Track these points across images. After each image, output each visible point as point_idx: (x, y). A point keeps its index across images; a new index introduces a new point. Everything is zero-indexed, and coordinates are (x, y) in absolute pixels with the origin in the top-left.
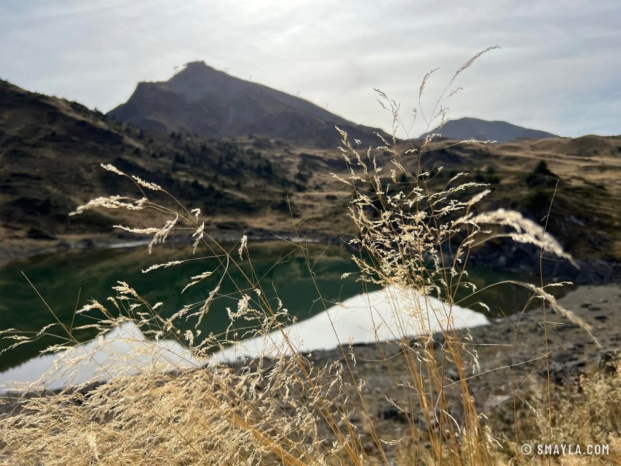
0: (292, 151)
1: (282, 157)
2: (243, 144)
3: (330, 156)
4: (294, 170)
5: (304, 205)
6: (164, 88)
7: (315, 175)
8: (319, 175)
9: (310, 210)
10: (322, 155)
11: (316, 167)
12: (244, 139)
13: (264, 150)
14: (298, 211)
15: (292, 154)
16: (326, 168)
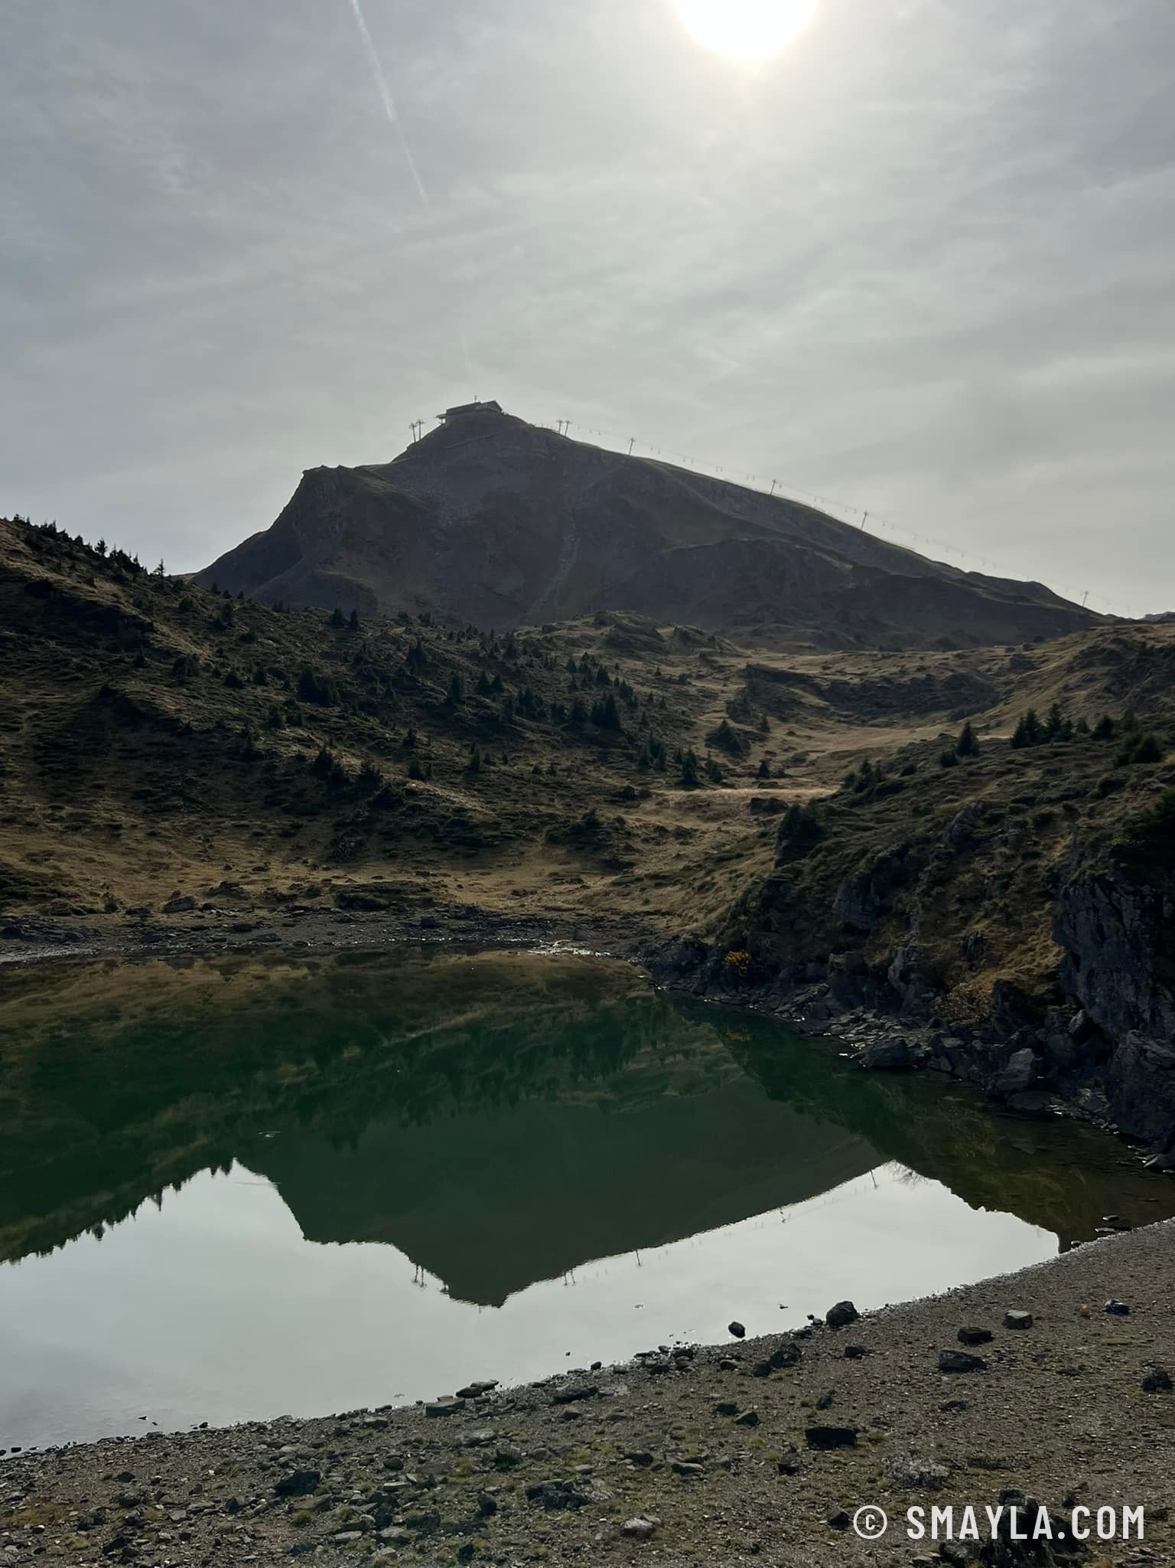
0: (720, 661)
1: (683, 680)
2: (573, 643)
3: (842, 672)
4: (713, 718)
5: (661, 830)
6: (377, 484)
7: (779, 732)
8: (791, 733)
9: (673, 847)
10: (814, 671)
11: (785, 709)
12: (582, 627)
13: (633, 656)
14: (629, 849)
15: (721, 669)
16: (820, 711)
